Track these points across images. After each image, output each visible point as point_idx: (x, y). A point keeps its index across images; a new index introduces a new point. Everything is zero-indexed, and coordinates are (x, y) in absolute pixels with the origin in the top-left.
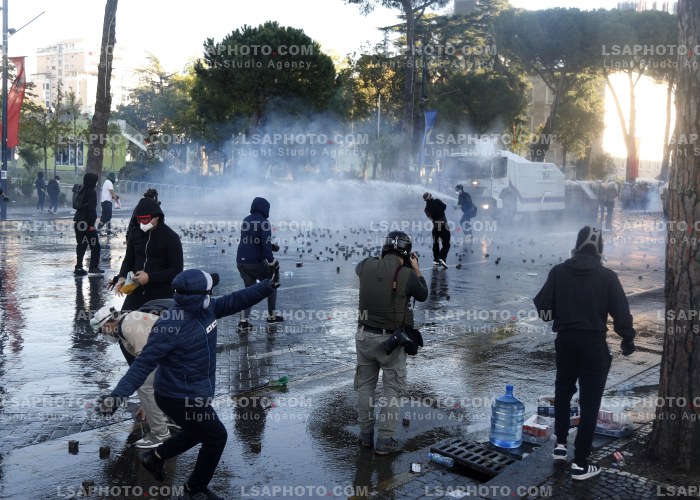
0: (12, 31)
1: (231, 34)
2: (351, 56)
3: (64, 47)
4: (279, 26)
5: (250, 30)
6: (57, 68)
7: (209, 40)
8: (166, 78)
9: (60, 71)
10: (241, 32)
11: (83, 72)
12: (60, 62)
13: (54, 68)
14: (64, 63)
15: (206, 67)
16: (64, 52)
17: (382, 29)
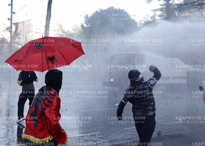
0: (14, 13)
1: (95, 12)
2: (141, 21)
3: (25, 22)
4: (115, 8)
5: (102, 10)
6: (22, 30)
7: (86, 15)
8: (65, 33)
9: (24, 32)
10: (99, 11)
11: (32, 32)
12: (24, 28)
13: (21, 30)
14: (25, 28)
15: (85, 26)
16: (25, 24)
17: (153, 10)
